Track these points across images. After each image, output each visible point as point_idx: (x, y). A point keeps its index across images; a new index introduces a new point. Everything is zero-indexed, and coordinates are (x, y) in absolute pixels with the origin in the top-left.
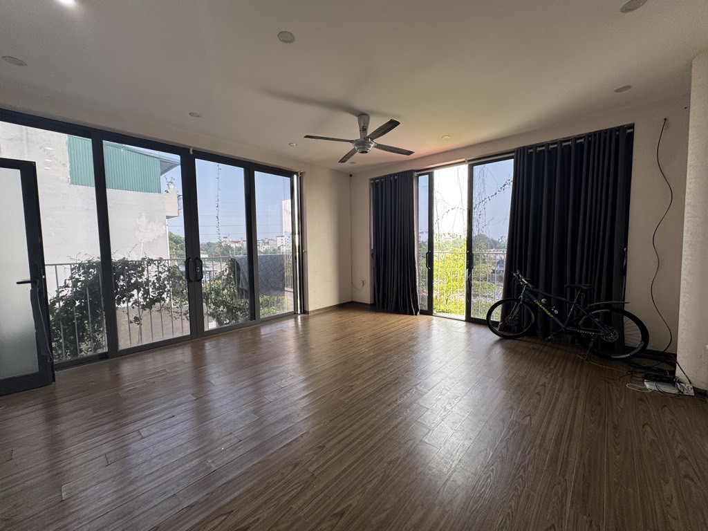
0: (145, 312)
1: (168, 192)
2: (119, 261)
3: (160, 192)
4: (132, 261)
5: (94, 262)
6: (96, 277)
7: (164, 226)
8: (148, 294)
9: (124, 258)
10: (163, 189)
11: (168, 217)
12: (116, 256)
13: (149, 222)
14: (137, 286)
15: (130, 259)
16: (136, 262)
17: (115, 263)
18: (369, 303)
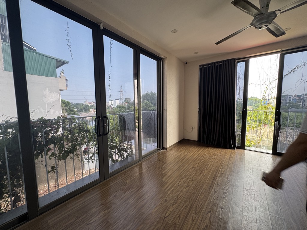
0: (60, 162)
1: (60, 77)
2: (38, 121)
3: (56, 77)
4: (49, 120)
5: (12, 123)
6: (14, 136)
7: (58, 95)
8: (63, 147)
9: (42, 117)
10: (58, 76)
11: (61, 90)
12: (34, 116)
13: (50, 93)
14: (53, 141)
15: (47, 119)
16: (53, 120)
17: (34, 122)
18: (197, 140)
